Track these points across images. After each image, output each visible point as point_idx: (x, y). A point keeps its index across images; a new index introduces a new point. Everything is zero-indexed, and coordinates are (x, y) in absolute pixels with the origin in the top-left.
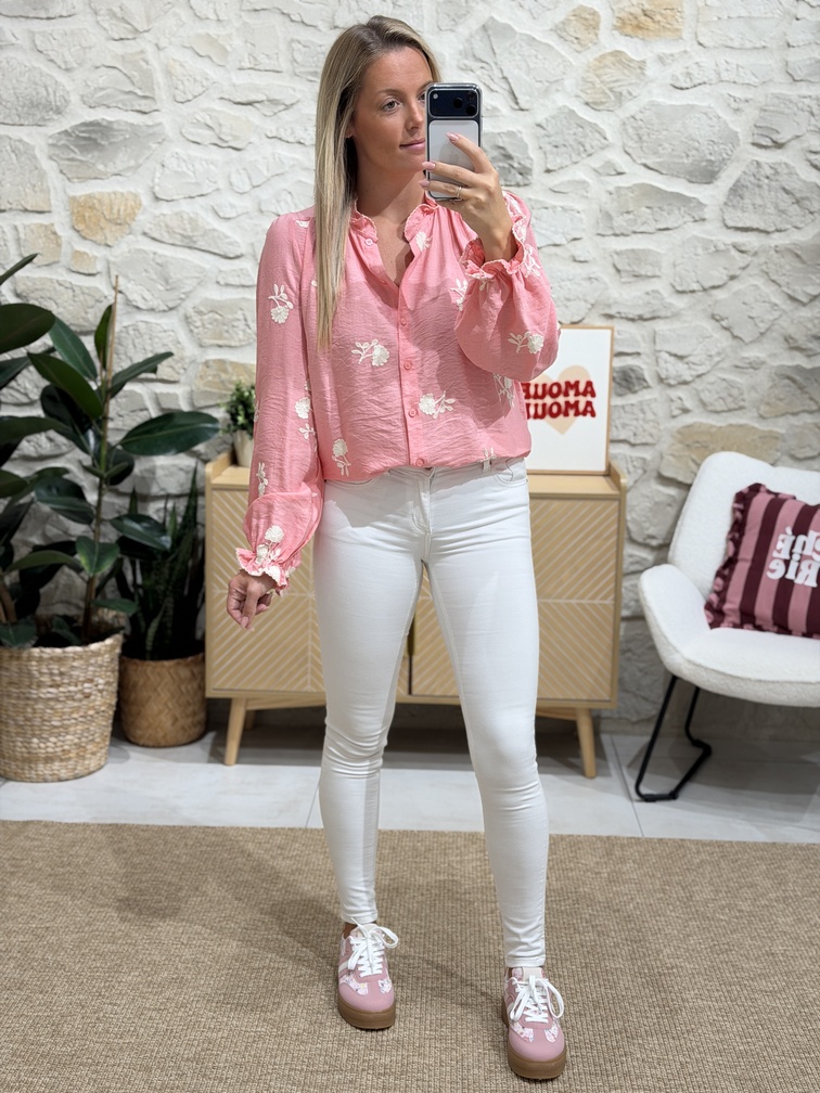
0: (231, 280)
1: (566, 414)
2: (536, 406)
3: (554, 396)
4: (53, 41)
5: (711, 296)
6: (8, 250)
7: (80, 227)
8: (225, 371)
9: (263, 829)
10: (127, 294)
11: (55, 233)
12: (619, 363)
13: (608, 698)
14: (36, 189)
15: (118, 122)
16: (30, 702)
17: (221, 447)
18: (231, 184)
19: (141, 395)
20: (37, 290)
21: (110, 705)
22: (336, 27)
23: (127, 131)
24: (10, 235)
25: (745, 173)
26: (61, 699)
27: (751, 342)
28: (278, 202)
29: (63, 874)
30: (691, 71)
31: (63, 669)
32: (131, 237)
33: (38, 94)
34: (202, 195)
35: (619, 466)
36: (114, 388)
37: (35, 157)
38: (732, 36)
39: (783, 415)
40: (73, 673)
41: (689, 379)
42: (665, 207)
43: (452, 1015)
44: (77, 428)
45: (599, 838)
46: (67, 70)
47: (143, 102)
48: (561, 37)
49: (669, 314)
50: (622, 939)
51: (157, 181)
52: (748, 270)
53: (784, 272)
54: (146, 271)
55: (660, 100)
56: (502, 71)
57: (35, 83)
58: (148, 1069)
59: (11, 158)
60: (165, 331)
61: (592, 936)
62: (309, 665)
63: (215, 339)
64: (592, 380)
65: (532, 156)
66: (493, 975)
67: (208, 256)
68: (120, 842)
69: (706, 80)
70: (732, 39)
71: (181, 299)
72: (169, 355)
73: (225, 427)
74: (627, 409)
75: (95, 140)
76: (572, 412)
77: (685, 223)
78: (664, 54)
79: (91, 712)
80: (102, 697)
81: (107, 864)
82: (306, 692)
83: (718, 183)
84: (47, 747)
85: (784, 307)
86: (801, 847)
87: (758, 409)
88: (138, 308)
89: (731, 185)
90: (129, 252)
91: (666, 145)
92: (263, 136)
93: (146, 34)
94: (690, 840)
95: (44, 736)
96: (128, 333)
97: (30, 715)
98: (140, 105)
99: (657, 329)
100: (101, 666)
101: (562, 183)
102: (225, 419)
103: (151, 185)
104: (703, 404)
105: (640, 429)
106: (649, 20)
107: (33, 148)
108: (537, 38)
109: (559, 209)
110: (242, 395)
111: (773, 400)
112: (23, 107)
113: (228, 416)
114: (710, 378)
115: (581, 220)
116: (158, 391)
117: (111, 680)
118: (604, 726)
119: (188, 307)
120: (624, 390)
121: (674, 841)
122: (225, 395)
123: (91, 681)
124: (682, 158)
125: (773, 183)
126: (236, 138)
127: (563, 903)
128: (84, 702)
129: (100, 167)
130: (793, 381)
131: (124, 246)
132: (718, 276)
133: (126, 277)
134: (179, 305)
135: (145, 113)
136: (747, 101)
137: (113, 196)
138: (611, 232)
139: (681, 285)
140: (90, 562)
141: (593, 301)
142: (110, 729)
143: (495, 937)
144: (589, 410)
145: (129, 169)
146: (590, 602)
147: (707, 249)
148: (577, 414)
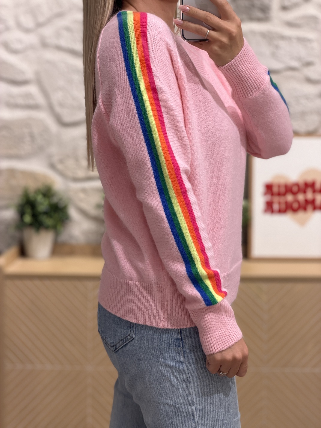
0: (20, 101)
1: (305, 209)
2: (279, 203)
3: (294, 194)
8: (15, 178)
17: (11, 243)
18: (19, 23)
76: (310, 207)
101: (297, 18)
109: (295, 39)
148: (315, 208)
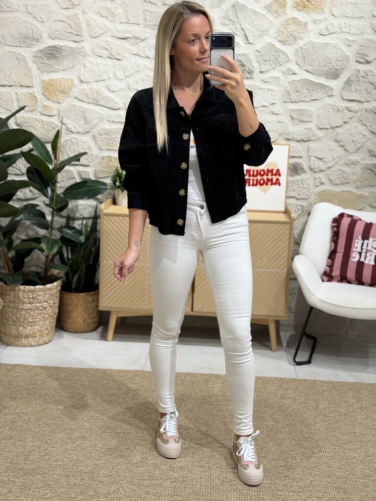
0: (115, 120)
1: (267, 184)
2: (253, 180)
3: (262, 176)
4: (36, 9)
5: (335, 131)
6: (13, 104)
7: (47, 94)
8: (111, 161)
9: (123, 370)
10: (67, 125)
11: (35, 96)
12: (292, 161)
13: (283, 315)
14: (27, 76)
15: (65, 46)
16: (19, 311)
17: (109, 196)
18: (116, 75)
19: (72, 172)
20: (26, 122)
21: (55, 313)
22: (165, 4)
23: (68, 50)
24: (14, 97)
25: (352, 74)
26: (33, 309)
27: (353, 153)
28: (137, 84)
29: (31, 388)
30: (328, 27)
31: (34, 296)
32: (69, 99)
33: (28, 32)
34: (102, 80)
35: (290, 208)
36: (60, 168)
37: (26, 62)
38: (348, 12)
39: (367, 186)
40: (39, 298)
41: (324, 169)
42: (315, 90)
43: (207, 456)
44: (43, 187)
45: (277, 378)
46: (42, 22)
47: (76, 37)
48: (269, 11)
49: (316, 139)
50: (285, 424)
51: (82, 73)
52: (353, 119)
53: (369, 120)
54: (76, 114)
55: (314, 40)
56: (241, 26)
57: (27, 28)
58: (68, 476)
59: (15, 62)
60: (84, 142)
61: (271, 423)
62: (146, 297)
63: (107, 146)
64: (279, 168)
65: (254, 65)
66: (226, 439)
67: (104, 108)
68: (57, 375)
69: (335, 31)
70: (347, 13)
71: (92, 128)
72: (85, 153)
73: (110, 187)
74: (295, 182)
75: (54, 54)
76: (269, 183)
77: (324, 97)
78: (316, 19)
79: (46, 316)
80: (52, 309)
81: (51, 384)
82: (145, 309)
83: (340, 79)
84: (26, 331)
85: (369, 136)
86: (369, 385)
87: (356, 183)
88: (72, 132)
89: (345, 80)
90: (69, 106)
91: (316, 61)
92: (131, 54)
93: (78, 6)
94: (318, 380)
95: (25, 326)
96: (67, 143)
97: (19, 316)
98: (75, 39)
99: (310, 146)
100: (51, 295)
101: (268, 78)
102: (111, 183)
103: (79, 75)
104: (330, 181)
105: (301, 192)
106: (310, 3)
107: (26, 57)
108: (258, 11)
109: (266, 90)
110: (118, 172)
111: (363, 180)
112: (22, 38)
113: (112, 182)
114: (334, 169)
115: (276, 95)
116: (80, 170)
117: (56, 301)
118: (281, 328)
119: (95, 132)
120: (294, 174)
121: (311, 380)
122: (111, 172)
123: (47, 302)
124: (323, 67)
125: (365, 80)
126: (118, 54)
127: (259, 407)
128: (43, 311)
129: (56, 67)
130: (372, 171)
131: (67, 103)
132: (339, 122)
133: (67, 117)
134: (91, 131)
135: (77, 42)
136: (354, 41)
137: (62, 80)
138: (290, 101)
139: (321, 126)
140: (48, 248)
141: (280, 132)
142: (55, 324)
143: (228, 422)
144: (278, 183)
145: (70, 67)
146: (276, 271)
147: (334, 109)
148: (272, 184)
